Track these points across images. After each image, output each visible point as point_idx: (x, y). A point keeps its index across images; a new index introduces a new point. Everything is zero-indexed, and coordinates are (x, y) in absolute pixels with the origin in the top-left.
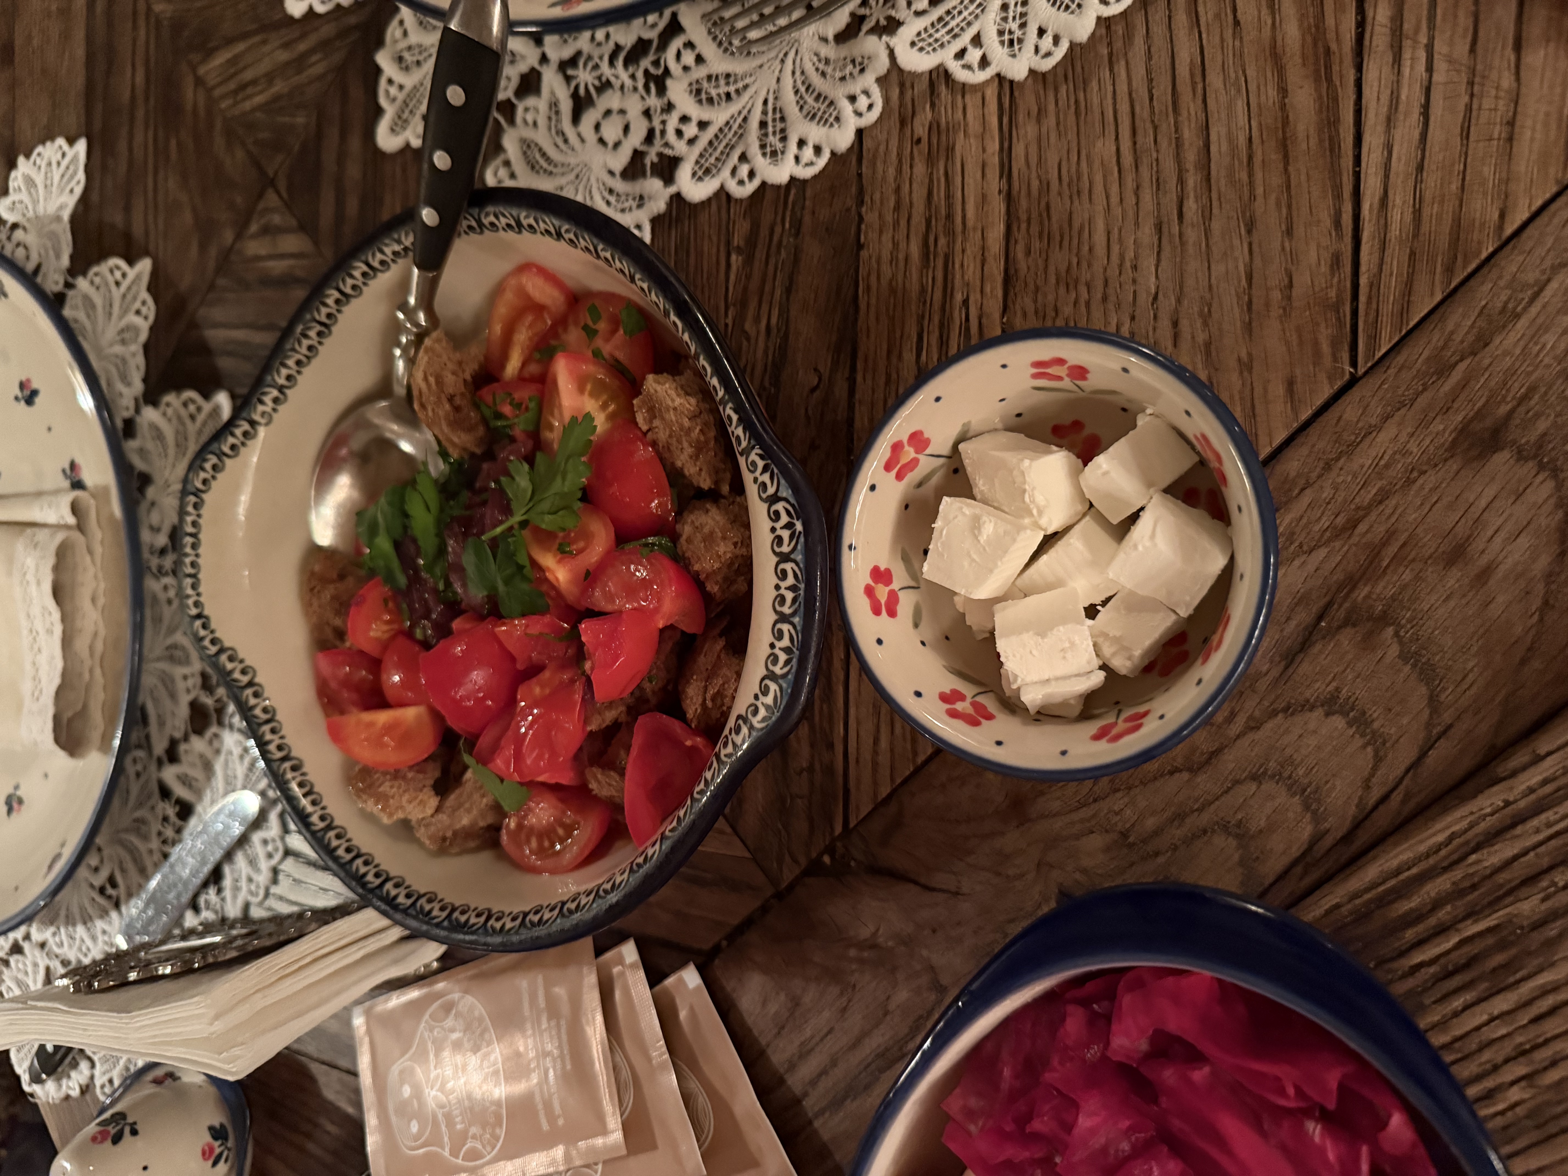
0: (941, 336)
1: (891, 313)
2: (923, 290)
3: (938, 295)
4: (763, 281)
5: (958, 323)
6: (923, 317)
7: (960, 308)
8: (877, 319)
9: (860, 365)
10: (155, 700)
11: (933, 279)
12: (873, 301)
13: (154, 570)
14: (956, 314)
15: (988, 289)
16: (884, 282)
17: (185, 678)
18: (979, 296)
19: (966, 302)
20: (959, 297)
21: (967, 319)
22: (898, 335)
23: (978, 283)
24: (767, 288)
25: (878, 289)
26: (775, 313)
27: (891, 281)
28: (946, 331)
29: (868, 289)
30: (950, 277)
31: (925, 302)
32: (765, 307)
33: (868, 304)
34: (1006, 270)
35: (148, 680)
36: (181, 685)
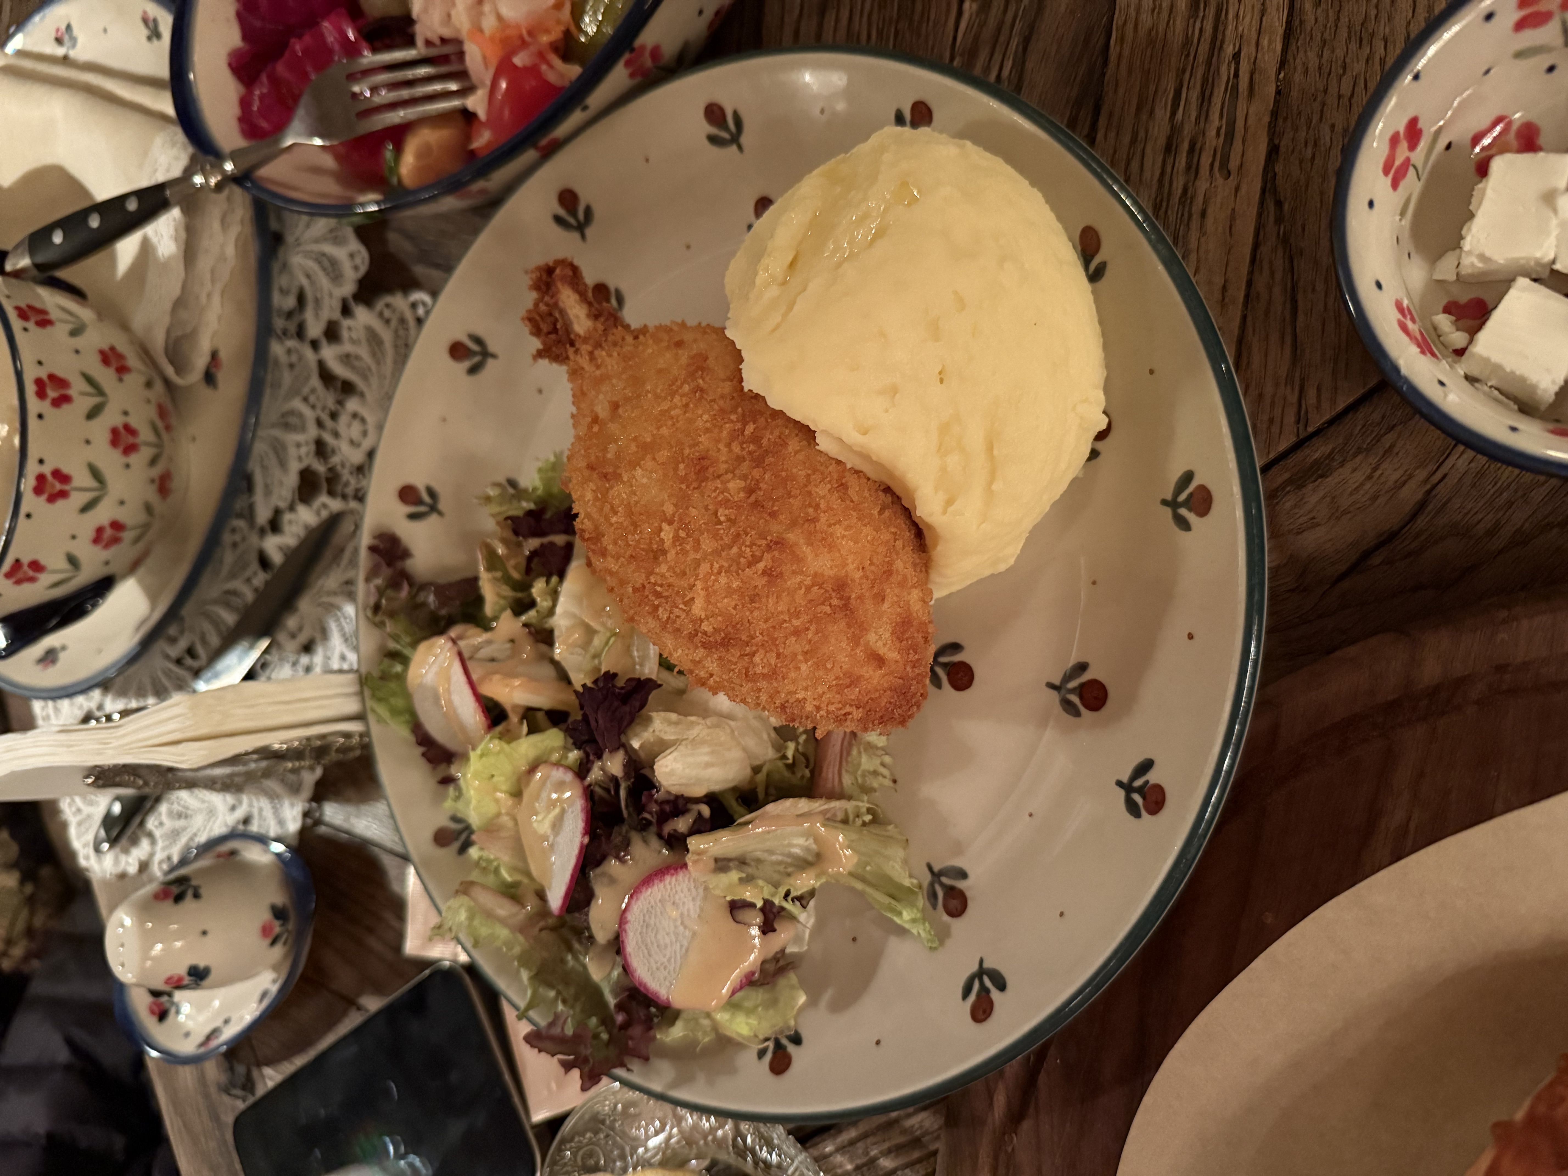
0: (1203, 93)
1: (1146, 67)
2: (1187, 41)
3: (1204, 48)
4: (999, 30)
5: (1225, 78)
6: (1184, 71)
7: (1229, 63)
8: (1130, 71)
9: (1102, 122)
10: (264, 468)
11: (1201, 30)
12: (1126, 52)
13: (279, 332)
14: (1224, 69)
15: (1265, 42)
16: (1142, 32)
17: (298, 445)
18: (1253, 50)
19: (1237, 56)
20: (1229, 50)
21: (1236, 75)
22: (1152, 88)
23: (1254, 36)
24: (1003, 38)
25: (1133, 41)
26: (1008, 65)
27: (1150, 31)
28: (1209, 87)
29: (1122, 39)
30: (1221, 28)
31: (1188, 55)
32: (997, 57)
33: (1120, 56)
34: (1289, 22)
35: (260, 447)
36: (292, 451)
